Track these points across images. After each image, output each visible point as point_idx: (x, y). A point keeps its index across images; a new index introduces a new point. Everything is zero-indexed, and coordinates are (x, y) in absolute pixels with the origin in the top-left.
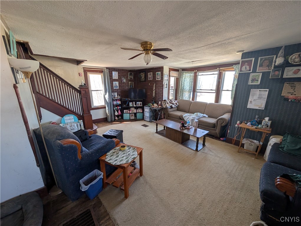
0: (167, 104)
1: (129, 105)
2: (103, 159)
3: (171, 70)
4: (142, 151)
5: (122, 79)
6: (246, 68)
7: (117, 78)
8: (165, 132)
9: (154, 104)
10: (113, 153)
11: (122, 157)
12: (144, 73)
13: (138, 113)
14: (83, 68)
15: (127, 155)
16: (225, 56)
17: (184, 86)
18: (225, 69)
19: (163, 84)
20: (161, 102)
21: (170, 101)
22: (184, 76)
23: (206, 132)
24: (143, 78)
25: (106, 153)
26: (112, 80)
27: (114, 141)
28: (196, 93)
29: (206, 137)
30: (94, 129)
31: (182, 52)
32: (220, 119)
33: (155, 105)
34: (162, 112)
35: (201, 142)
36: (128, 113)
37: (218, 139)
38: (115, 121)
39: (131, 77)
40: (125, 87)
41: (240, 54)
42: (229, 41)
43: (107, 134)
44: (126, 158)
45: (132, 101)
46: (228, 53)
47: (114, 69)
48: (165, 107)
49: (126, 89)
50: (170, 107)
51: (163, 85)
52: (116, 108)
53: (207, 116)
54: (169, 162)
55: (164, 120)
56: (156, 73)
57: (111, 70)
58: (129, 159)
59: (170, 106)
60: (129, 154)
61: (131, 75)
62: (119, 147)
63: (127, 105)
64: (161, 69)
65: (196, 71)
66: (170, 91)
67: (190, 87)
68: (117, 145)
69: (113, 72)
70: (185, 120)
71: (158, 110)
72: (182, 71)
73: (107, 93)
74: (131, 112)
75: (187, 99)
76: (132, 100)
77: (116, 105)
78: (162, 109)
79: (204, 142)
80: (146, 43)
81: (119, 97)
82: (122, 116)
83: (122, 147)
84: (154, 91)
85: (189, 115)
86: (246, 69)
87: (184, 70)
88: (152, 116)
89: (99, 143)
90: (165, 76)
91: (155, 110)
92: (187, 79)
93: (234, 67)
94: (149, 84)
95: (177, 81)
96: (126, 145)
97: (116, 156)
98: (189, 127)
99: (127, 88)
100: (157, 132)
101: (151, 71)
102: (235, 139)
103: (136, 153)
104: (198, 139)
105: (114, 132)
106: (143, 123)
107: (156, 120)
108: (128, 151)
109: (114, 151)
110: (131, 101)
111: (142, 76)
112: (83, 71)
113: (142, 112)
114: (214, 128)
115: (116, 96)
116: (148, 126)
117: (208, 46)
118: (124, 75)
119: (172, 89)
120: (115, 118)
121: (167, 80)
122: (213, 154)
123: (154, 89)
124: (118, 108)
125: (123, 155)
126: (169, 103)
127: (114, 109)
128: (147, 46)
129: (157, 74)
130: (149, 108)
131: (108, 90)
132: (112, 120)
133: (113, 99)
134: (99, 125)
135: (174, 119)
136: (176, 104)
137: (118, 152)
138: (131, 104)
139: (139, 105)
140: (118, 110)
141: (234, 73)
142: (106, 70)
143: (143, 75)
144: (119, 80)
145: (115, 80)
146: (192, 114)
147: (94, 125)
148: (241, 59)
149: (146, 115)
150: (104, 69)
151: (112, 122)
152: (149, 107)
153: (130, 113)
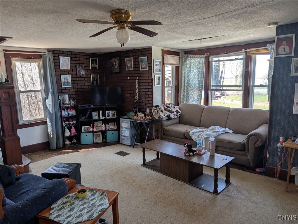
0: (161, 113)
1: (91, 115)
2: (44, 215)
3: (165, 52)
4: (117, 196)
5: (78, 69)
6: (284, 48)
7: (69, 68)
8: (158, 163)
9: (138, 113)
10: (64, 204)
11: (81, 211)
12: (118, 58)
13: (109, 130)
14: (4, 50)
15: (90, 205)
16: (250, 30)
17: (189, 80)
18: (254, 50)
19: (153, 77)
20: (151, 110)
21: (167, 106)
22: (188, 62)
23: (230, 159)
24: (116, 67)
25: (51, 205)
26: (58, 72)
27: (65, 181)
28: (210, 92)
29: (231, 169)
30: (23, 165)
31: (180, 25)
32: (252, 135)
33: (140, 115)
34: (153, 126)
35: (222, 176)
36: (90, 132)
37: (251, 171)
38: (65, 147)
39: (94, 65)
40: (83, 84)
41: (274, 27)
42: (252, 9)
43: (50, 172)
44: (89, 212)
45: (98, 110)
46: (254, 25)
47: (63, 51)
48: (157, 118)
49: (85, 87)
50: (167, 118)
51: (152, 79)
52: (67, 123)
53: (231, 131)
54: (167, 217)
55: (156, 141)
56: (140, 58)
57: (56, 54)
58: (94, 212)
59: (167, 116)
60: (93, 204)
61: (95, 62)
62: (74, 193)
63: (87, 116)
64: (147, 52)
65: (208, 54)
66: (166, 89)
67: (199, 82)
68: (71, 189)
69: (61, 58)
70: (194, 140)
71: (146, 124)
72: (185, 54)
73: (50, 96)
74: (95, 130)
75: (196, 104)
76: (98, 107)
77: (66, 118)
78: (153, 122)
79: (228, 176)
80: (119, 11)
81: (72, 103)
82: (78, 137)
83: (79, 192)
84: (137, 91)
85: (200, 130)
86: (285, 51)
87: (188, 52)
88: (135, 134)
89: (36, 189)
90: (155, 63)
91: (141, 124)
92: (193, 68)
93: (269, 47)
94: (128, 78)
95: (177, 72)
96: (88, 188)
97: (69, 209)
98: (201, 151)
99: (87, 86)
100: (144, 164)
101: (131, 55)
102: (279, 168)
103: (107, 200)
104: (216, 171)
105: (64, 167)
106: (119, 148)
107: (142, 141)
108: (92, 198)
109: (65, 200)
110: (94, 110)
111: (114, 63)
112: (3, 55)
113: (116, 128)
114: (244, 152)
115: (67, 101)
116: (127, 154)
117: (221, 16)
118: (82, 62)
119: (169, 86)
120: (64, 141)
121: (160, 70)
122: (244, 197)
123: (137, 86)
124: (71, 123)
125: (82, 207)
126: (163, 110)
127: (62, 126)
128: (121, 17)
129: (142, 60)
130: (129, 120)
131: (51, 91)
132: (58, 147)
133: (60, 107)
134: (33, 156)
135: (173, 138)
136: (177, 111)
137: (72, 202)
138: (95, 116)
139: (111, 117)
140: (71, 127)
141: (268, 57)
142: (47, 54)
143: (116, 63)
144: (73, 71)
145: (65, 72)
146: (206, 129)
147: (23, 156)
148: (276, 35)
149: (123, 134)
150: (44, 53)
151: (58, 150)
152: (129, 118)
153: (93, 132)
